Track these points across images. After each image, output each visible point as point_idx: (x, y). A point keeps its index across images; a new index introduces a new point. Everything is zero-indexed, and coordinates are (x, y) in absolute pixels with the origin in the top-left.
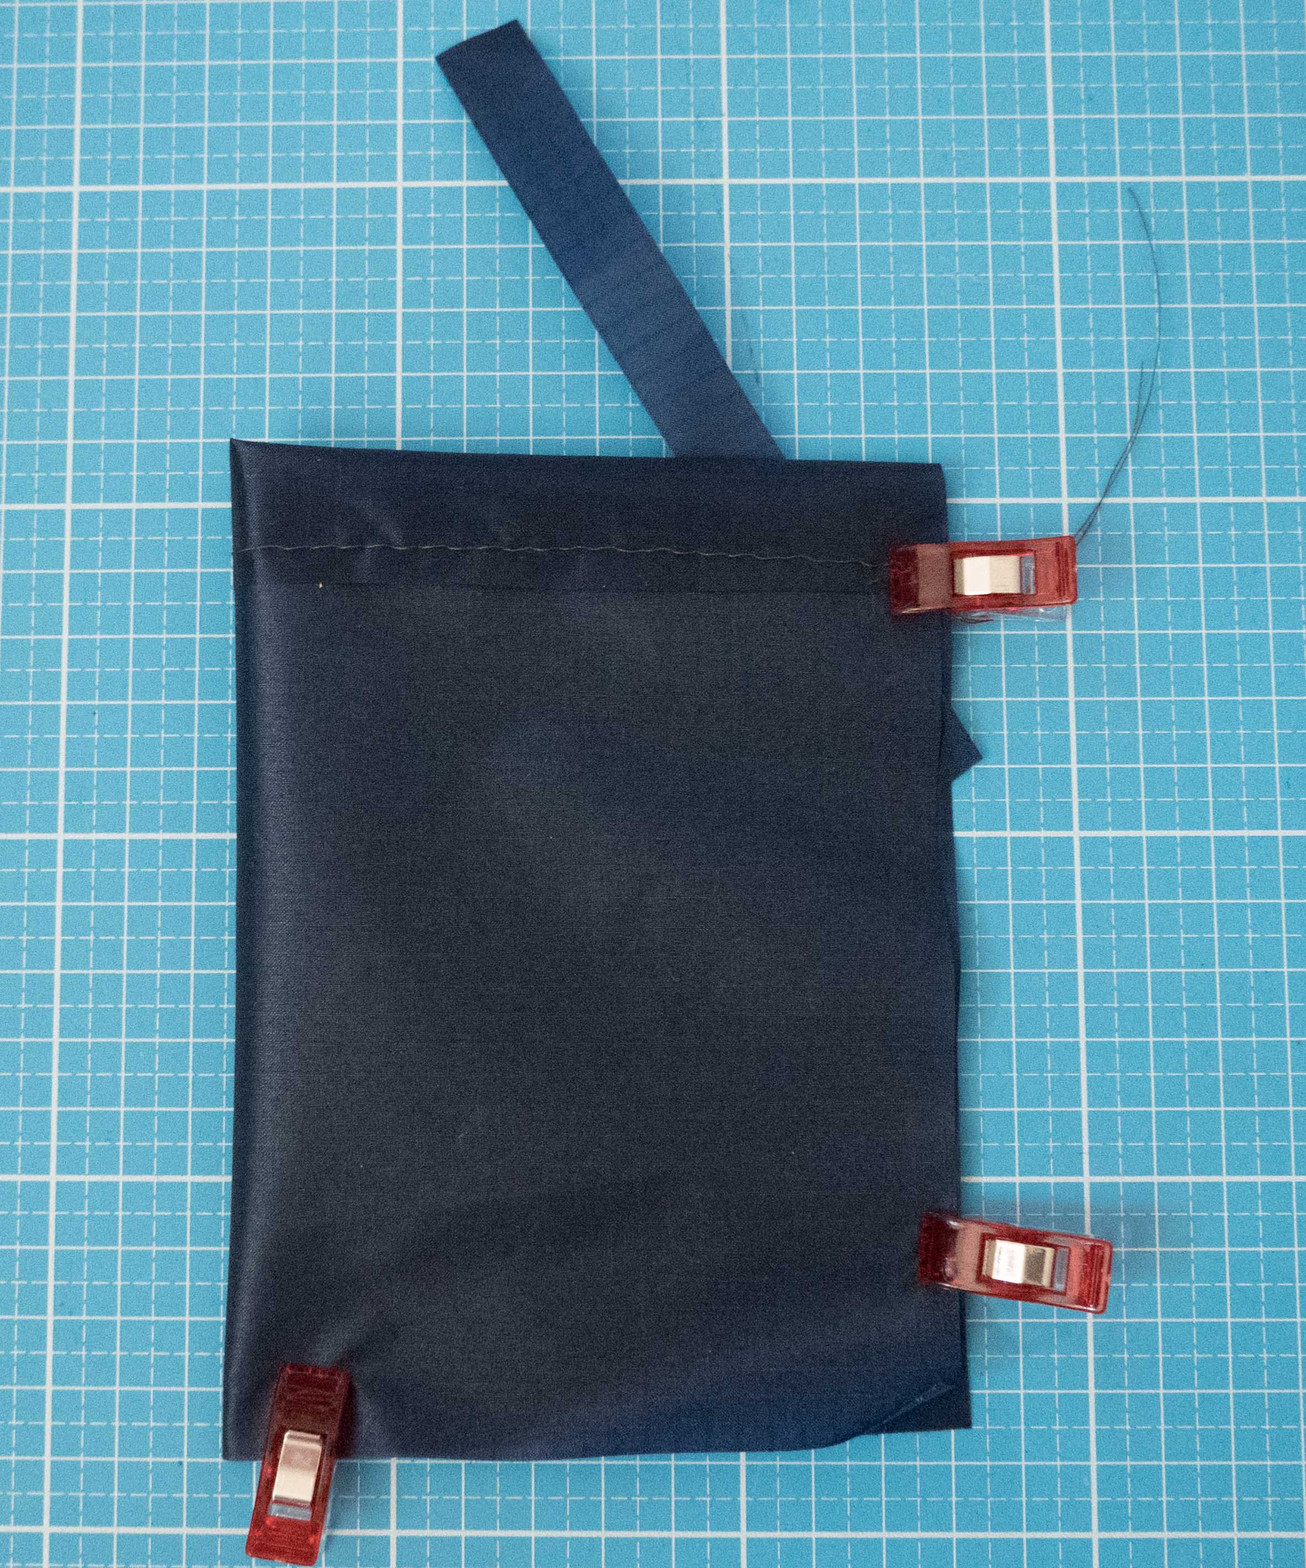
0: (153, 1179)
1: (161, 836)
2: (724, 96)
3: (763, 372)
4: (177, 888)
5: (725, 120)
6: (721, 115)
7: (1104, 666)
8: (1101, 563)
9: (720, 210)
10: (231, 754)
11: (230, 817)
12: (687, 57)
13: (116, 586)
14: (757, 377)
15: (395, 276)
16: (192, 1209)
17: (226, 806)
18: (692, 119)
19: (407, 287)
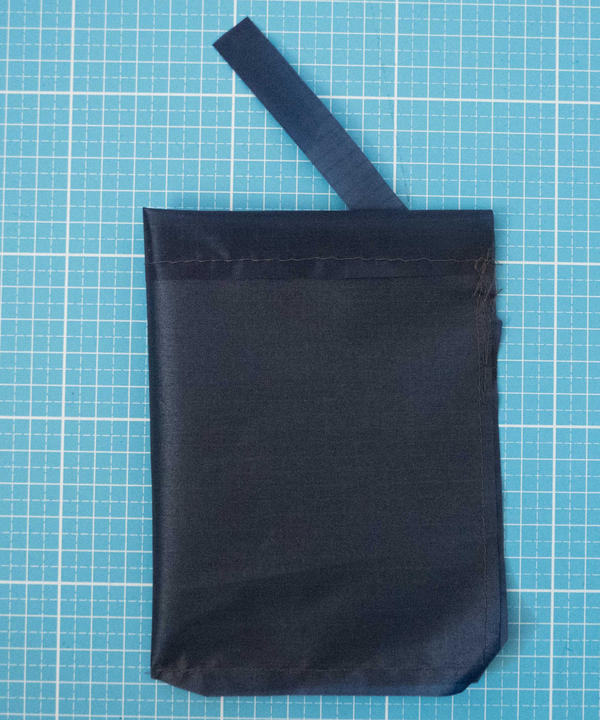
0: (108, 584)
1: (112, 419)
2: (396, 55)
3: (411, 196)
4: (121, 444)
5: (396, 67)
6: (394, 64)
7: (571, 345)
8: (572, 295)
9: (392, 113)
10: (146, 379)
11: (146, 410)
12: (378, 34)
13: (90, 296)
14: (408, 198)
15: (230, 142)
16: (126, 599)
17: (144, 405)
18: (380, 66)
19: (236, 148)
